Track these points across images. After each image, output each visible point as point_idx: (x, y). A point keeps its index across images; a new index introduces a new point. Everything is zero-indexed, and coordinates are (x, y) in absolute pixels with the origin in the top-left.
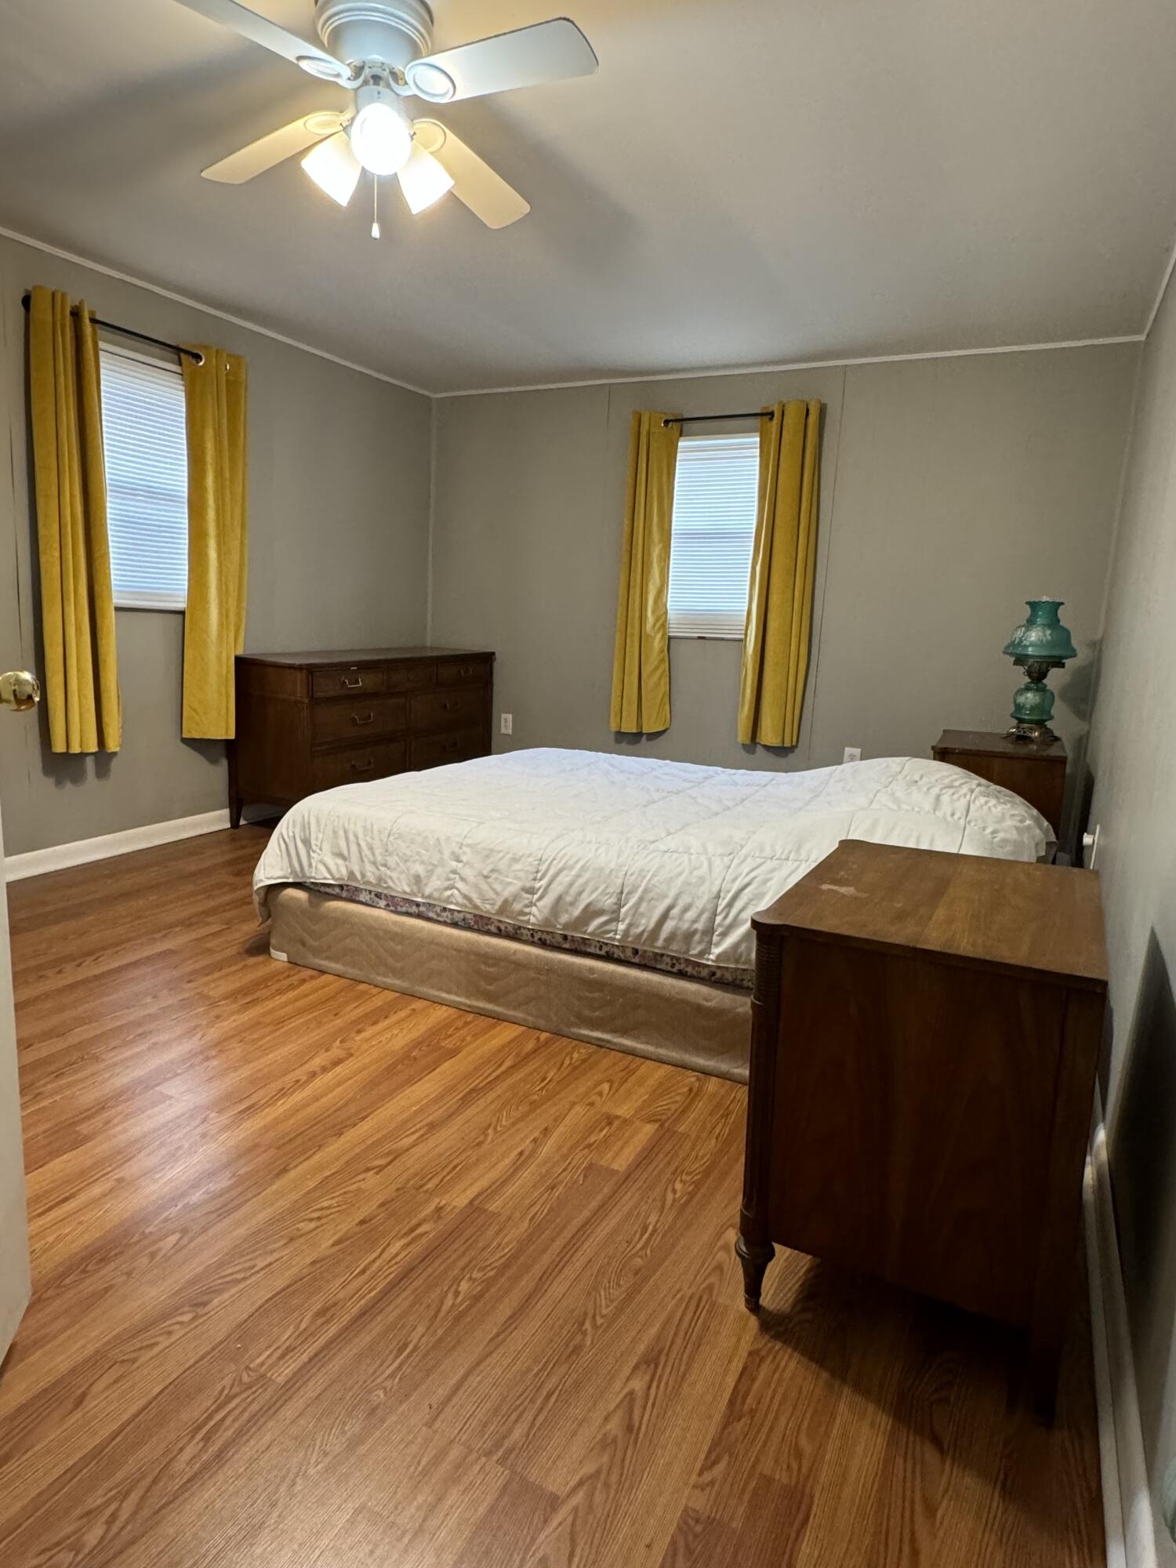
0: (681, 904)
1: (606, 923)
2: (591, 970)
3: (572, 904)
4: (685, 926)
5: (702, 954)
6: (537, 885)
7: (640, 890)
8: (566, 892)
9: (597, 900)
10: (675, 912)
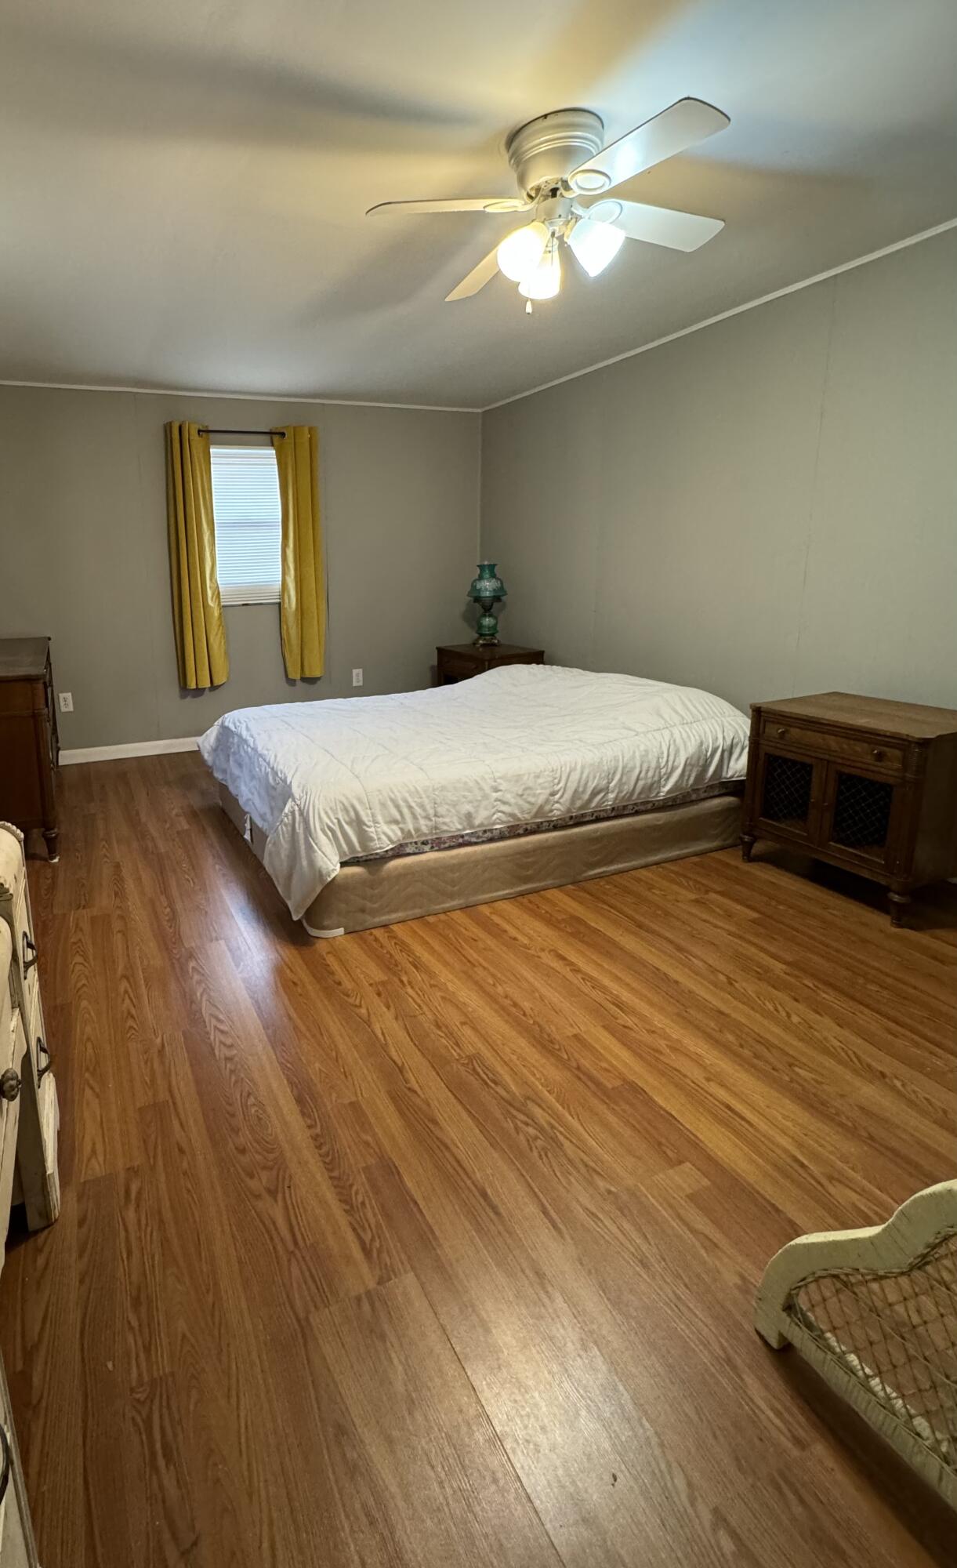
0: (644, 769)
1: (604, 797)
2: (596, 831)
3: (584, 792)
4: (649, 781)
5: (656, 796)
6: (556, 788)
7: (620, 769)
8: (578, 787)
9: (598, 785)
10: (643, 775)
